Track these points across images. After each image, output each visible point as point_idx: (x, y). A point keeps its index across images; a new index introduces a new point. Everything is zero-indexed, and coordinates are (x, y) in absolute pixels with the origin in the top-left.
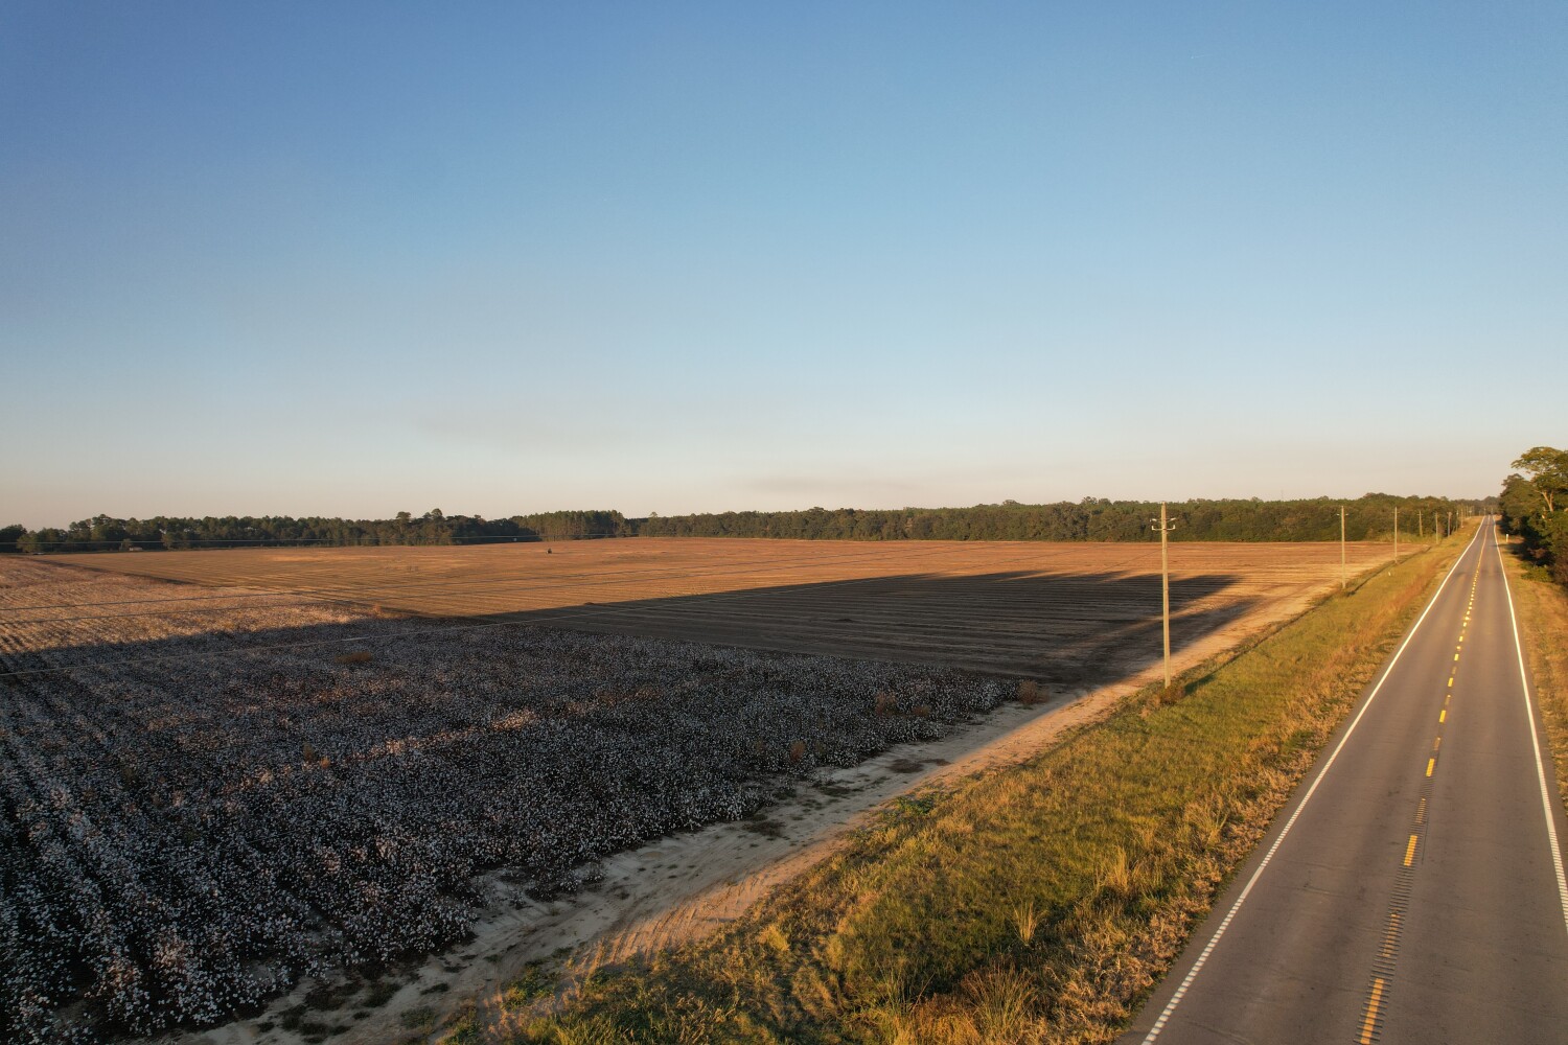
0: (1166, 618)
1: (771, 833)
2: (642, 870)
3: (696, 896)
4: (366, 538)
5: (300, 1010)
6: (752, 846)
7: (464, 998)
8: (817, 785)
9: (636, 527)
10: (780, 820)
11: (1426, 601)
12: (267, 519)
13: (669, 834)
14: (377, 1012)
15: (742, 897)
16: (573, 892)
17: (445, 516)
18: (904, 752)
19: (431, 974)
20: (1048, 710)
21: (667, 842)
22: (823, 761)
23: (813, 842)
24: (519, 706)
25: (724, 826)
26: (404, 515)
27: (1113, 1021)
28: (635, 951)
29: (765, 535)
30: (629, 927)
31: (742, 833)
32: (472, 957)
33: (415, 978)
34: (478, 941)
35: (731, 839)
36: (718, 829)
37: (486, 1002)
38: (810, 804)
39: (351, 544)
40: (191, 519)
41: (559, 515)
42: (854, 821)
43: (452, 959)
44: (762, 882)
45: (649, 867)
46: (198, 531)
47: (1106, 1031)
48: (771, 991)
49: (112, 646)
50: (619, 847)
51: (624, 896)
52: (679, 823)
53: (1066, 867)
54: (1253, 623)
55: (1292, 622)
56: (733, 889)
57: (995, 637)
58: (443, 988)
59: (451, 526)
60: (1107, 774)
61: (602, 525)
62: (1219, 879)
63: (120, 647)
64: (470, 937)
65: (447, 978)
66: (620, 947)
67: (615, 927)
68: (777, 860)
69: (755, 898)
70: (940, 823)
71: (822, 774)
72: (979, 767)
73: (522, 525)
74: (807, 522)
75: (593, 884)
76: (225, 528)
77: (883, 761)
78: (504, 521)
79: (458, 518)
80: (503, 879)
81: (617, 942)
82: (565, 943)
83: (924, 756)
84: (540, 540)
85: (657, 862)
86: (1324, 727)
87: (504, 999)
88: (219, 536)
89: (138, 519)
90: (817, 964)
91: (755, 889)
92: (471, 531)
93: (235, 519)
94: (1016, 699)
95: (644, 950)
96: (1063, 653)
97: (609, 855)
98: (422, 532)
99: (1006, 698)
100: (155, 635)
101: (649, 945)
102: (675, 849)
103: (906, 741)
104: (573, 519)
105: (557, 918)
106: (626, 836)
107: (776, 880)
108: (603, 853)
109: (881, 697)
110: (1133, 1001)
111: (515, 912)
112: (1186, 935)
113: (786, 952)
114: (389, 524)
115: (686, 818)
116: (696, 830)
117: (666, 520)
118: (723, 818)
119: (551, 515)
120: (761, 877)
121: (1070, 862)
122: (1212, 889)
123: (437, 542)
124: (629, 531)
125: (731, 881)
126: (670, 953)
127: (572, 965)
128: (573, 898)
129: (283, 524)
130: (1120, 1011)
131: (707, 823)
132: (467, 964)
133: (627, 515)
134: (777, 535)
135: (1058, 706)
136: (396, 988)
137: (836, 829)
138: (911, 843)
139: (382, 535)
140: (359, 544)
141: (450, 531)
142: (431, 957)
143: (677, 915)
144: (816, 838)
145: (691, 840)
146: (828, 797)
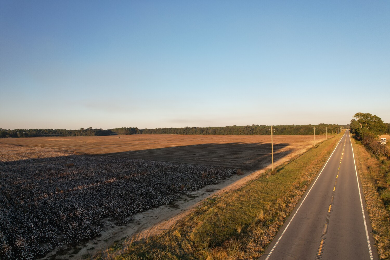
0: (272, 154)
1: (176, 208)
2: (144, 217)
3: (157, 224)
4: (73, 134)
5: (55, 255)
6: (171, 211)
7: (98, 251)
8: (187, 196)
9: (142, 132)
10: (178, 204)
11: (333, 149)
12: (46, 130)
13: (150, 208)
14: (75, 255)
15: (169, 224)
16: (126, 223)
17: (93, 129)
18: (209, 187)
19: (90, 245)
20: (244, 176)
21: (150, 210)
22: (189, 190)
23: (186, 210)
24: (112, 177)
25: (164, 206)
26: (82, 129)
27: (260, 252)
28: (142, 238)
29: (174, 134)
30: (141, 232)
31: (169, 208)
32: (101, 240)
33: (86, 246)
34: (102, 236)
35: (166, 209)
36: (163, 207)
37: (104, 252)
38: (186, 200)
39: (68, 136)
40: (25, 129)
41: (122, 129)
42: (197, 204)
43: (95, 241)
44: (174, 220)
45: (145, 217)
46: (27, 133)
47: (258, 254)
48: (176, 247)
49: (4, 162)
50: (138, 212)
51: (139, 224)
52: (153, 206)
53: (249, 215)
54: (293, 155)
55: (302, 154)
56: (167, 222)
57: (231, 159)
58: (93, 248)
59: (94, 131)
60: (258, 192)
61: (133, 131)
62: (285, 217)
63: (6, 163)
64: (100, 235)
65: (94, 246)
66: (138, 237)
67: (137, 232)
68: (177, 214)
69: (172, 224)
70: (218, 205)
71: (189, 193)
72: (227, 191)
73: (113, 131)
74: (185, 130)
75: (131, 221)
76: (35, 132)
77: (204, 189)
78: (108, 130)
79: (96, 129)
80: (108, 220)
81: (137, 236)
82: (124, 236)
83: (214, 188)
84: (117, 135)
85: (147, 215)
86: (310, 180)
87: (109, 251)
88: (33, 134)
89: (11, 129)
90: (188, 240)
91: (172, 222)
92: (99, 133)
93: (37, 129)
94: (236, 174)
95: (144, 237)
96: (247, 162)
97: (135, 214)
98: (87, 133)
99: (234, 174)
100: (15, 160)
101: (146, 236)
102: (152, 212)
103: (209, 184)
104: (126, 129)
105: (122, 230)
106: (140, 209)
107: (178, 219)
108: (134, 213)
109: (203, 174)
110: (265, 247)
111: (112, 229)
112: (278, 230)
113: (180, 237)
114: (78, 131)
115: (155, 204)
116: (157, 207)
117: (149, 130)
118: (164, 204)
119: (120, 128)
120: (174, 219)
121: (250, 213)
122: (284, 219)
123: (91, 135)
124: (140, 133)
125: (166, 220)
126: (151, 238)
127: (126, 241)
128: (126, 225)
129: (50, 131)
130: (262, 249)
131: (160, 205)
132: (99, 242)
133: (140, 129)
134: (177, 134)
135: (246, 175)
136: (81, 249)
137: (192, 206)
138: (211, 209)
139: (76, 133)
140: (71, 136)
141: (94, 133)
142: (90, 241)
143: (153, 228)
144: (187, 208)
145: (156, 210)
146: (190, 199)
